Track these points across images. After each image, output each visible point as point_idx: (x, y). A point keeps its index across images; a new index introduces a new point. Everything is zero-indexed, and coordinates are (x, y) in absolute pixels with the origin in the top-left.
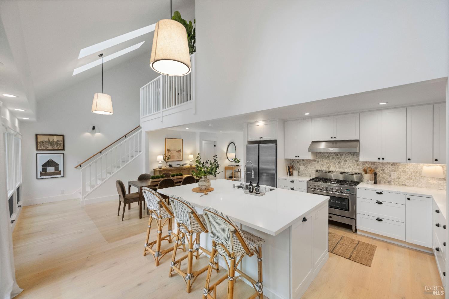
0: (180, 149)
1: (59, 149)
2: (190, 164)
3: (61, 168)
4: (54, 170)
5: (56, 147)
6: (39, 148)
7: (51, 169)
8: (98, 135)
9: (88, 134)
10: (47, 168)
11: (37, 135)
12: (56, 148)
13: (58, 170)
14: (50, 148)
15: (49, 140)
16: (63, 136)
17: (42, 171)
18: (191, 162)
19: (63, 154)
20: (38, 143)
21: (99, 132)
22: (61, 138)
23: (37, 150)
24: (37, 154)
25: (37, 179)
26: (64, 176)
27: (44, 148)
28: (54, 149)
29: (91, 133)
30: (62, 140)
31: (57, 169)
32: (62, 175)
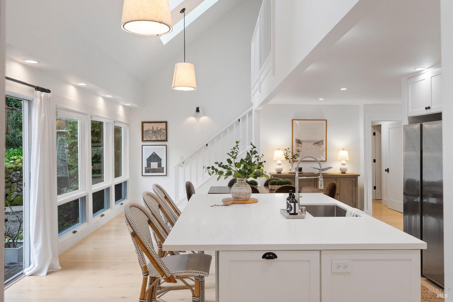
0: (322, 140)
1: (163, 139)
2: (341, 170)
3: (163, 165)
4: (157, 166)
5: (159, 137)
6: (144, 139)
7: (154, 165)
8: (204, 119)
9: (192, 119)
10: (151, 163)
11: (143, 123)
12: (160, 139)
13: (161, 167)
14: (154, 139)
15: (153, 129)
16: (166, 122)
17: (146, 167)
18: (343, 164)
19: (166, 145)
20: (144, 133)
21: (204, 115)
22: (163, 126)
23: (143, 140)
24: (142, 146)
25: (142, 175)
26: (166, 175)
27: (149, 139)
28: (158, 139)
29: (195, 116)
30: (164, 127)
31: (160, 165)
32: (165, 174)
